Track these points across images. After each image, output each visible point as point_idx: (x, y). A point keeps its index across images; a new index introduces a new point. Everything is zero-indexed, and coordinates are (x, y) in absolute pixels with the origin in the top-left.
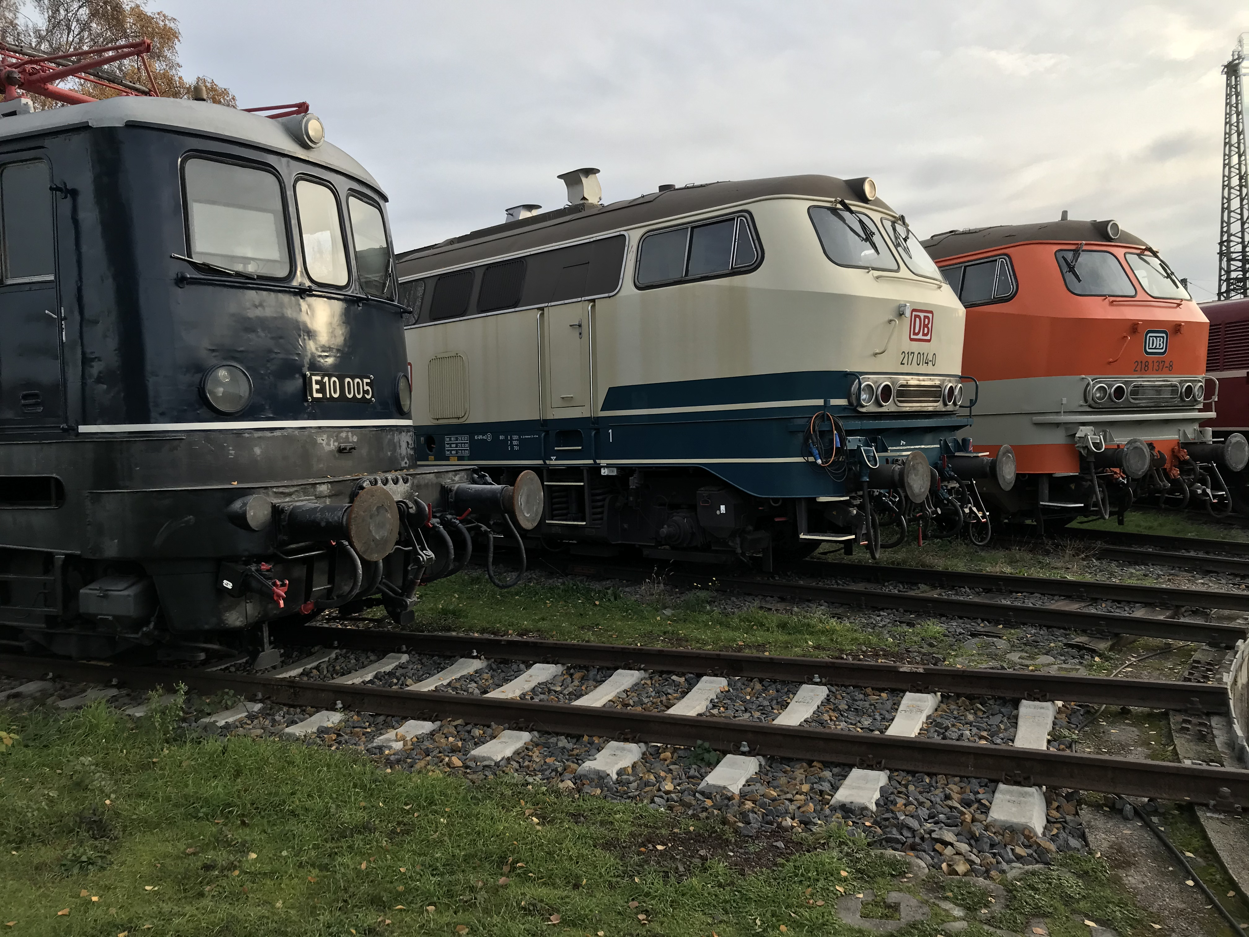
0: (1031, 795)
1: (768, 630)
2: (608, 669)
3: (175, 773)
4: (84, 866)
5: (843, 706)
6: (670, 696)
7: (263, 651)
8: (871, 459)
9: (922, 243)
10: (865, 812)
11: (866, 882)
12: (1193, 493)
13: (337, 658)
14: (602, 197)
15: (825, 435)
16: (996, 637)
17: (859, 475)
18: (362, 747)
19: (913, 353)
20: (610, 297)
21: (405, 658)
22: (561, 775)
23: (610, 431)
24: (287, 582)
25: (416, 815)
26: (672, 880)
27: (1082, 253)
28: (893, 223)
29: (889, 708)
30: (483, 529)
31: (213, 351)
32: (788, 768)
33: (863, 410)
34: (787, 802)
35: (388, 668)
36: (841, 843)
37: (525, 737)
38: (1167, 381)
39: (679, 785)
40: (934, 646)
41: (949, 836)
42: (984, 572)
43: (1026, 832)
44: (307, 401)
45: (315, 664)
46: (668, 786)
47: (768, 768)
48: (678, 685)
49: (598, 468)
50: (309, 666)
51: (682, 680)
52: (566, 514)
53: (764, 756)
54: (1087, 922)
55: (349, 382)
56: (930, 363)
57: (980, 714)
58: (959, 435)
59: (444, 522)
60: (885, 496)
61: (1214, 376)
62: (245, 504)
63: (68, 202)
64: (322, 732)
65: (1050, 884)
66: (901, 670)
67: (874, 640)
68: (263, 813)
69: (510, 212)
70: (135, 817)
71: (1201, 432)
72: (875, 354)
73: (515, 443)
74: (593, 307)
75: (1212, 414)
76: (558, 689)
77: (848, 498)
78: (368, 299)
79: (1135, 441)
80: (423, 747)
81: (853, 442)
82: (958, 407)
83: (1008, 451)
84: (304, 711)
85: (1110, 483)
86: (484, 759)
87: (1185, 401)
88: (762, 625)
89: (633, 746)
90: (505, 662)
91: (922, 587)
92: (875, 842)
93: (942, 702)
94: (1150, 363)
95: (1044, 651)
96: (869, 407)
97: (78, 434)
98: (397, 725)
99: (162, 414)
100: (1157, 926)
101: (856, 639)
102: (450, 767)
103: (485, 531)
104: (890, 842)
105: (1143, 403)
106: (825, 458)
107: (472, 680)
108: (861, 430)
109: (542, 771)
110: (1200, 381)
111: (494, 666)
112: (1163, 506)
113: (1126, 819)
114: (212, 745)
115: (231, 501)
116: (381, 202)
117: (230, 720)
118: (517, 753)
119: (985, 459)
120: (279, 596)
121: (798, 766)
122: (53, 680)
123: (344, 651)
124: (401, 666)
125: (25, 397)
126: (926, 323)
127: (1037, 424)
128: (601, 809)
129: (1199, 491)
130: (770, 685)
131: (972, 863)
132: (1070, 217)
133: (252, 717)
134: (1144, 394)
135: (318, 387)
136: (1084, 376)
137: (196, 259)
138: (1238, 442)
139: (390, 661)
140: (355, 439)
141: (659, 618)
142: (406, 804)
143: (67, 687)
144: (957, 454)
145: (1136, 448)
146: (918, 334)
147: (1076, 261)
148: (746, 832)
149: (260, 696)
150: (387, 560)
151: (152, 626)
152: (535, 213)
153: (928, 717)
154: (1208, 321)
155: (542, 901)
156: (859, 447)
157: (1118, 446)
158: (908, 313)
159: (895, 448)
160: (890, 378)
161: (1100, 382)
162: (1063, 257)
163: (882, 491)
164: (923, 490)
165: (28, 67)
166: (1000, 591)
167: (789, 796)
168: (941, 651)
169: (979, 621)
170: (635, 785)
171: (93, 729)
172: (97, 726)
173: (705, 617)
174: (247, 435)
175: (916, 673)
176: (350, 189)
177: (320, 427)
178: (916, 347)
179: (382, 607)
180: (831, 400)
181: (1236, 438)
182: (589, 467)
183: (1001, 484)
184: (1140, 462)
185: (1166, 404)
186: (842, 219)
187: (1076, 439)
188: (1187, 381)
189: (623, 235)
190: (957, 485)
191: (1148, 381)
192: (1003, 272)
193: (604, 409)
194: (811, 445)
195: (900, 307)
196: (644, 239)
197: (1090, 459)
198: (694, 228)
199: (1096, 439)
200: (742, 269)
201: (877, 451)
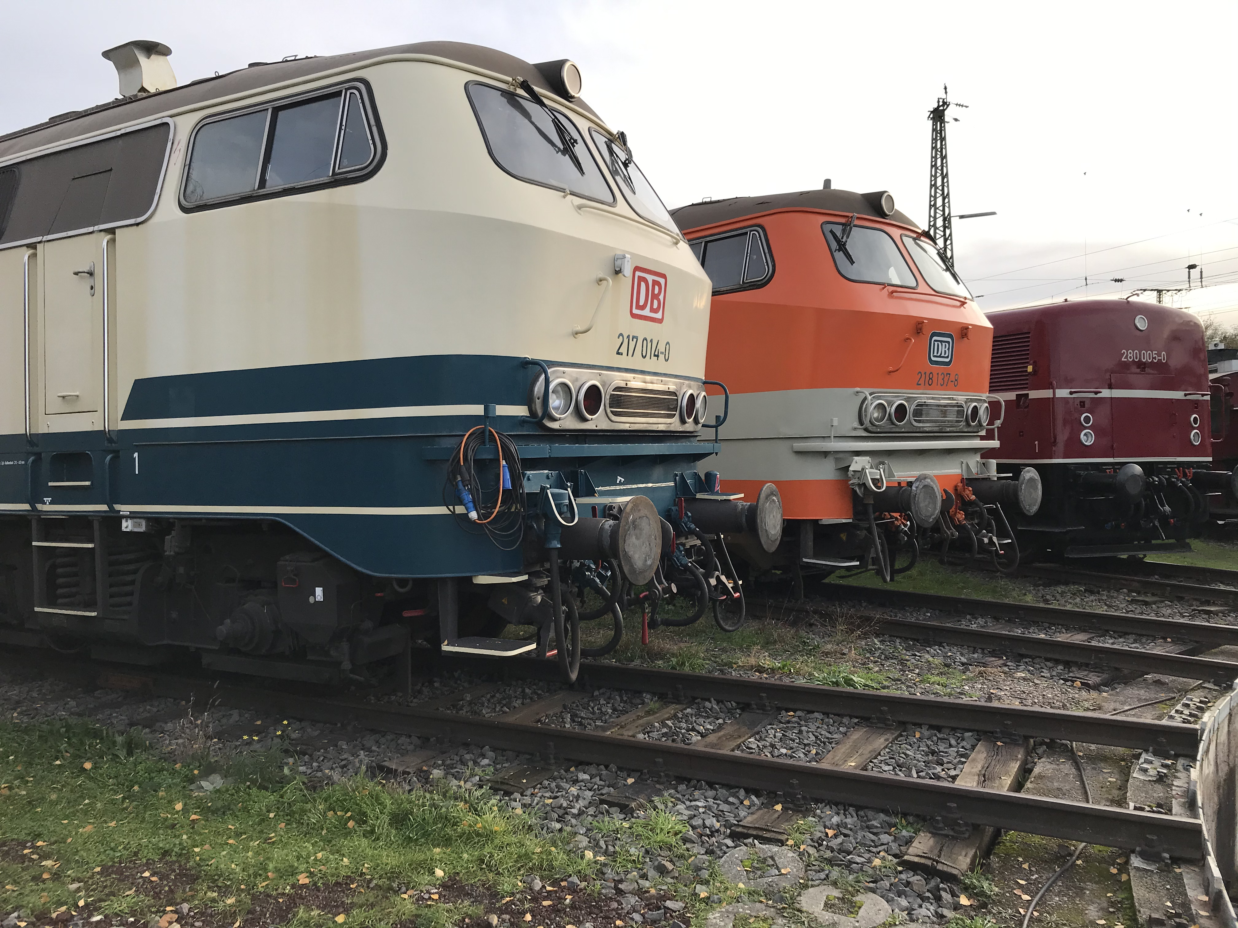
1: (370, 834)
8: (565, 509)
15: (485, 467)
16: (775, 841)
17: (544, 538)
19: (637, 338)
20: (138, 224)
23: (136, 455)
27: (854, 229)
28: (609, 141)
33: (555, 425)
38: (953, 399)
40: (668, 872)
49: (116, 519)
56: (661, 357)
58: (702, 468)
60: (589, 569)
61: (999, 397)
72: (576, 334)
74: (112, 240)
77: (525, 577)
79: (925, 477)
81: (534, 481)
82: (700, 425)
83: (772, 494)
87: (970, 426)
88: (362, 819)
96: (565, 421)
101: (527, 855)
105: (927, 426)
106: (483, 508)
108: (551, 458)
119: (740, 504)
126: (656, 291)
127: (800, 453)
129: (986, 540)
134: (928, 415)
136: (858, 389)
138: (1030, 478)
141: (179, 807)
144: (698, 496)
145: (925, 486)
146: (643, 308)
147: (848, 237)
156: (543, 489)
157: (899, 483)
158: (628, 270)
159: (607, 488)
160: (600, 374)
161: (879, 398)
162: (831, 232)
164: (649, 562)
169: (742, 793)
178: (642, 329)
180: (498, 407)
181: (1030, 473)
182: (102, 517)
183: (763, 542)
184: (930, 506)
185: (951, 429)
186: (526, 114)
187: (850, 474)
188: (972, 400)
189: (167, 124)
190: (698, 542)
191: (933, 398)
192: (754, 249)
193: (125, 417)
194: (461, 486)
195: (615, 259)
196: (198, 129)
197: (866, 502)
198: (276, 111)
199: (875, 473)
200: (351, 176)
201: (576, 495)
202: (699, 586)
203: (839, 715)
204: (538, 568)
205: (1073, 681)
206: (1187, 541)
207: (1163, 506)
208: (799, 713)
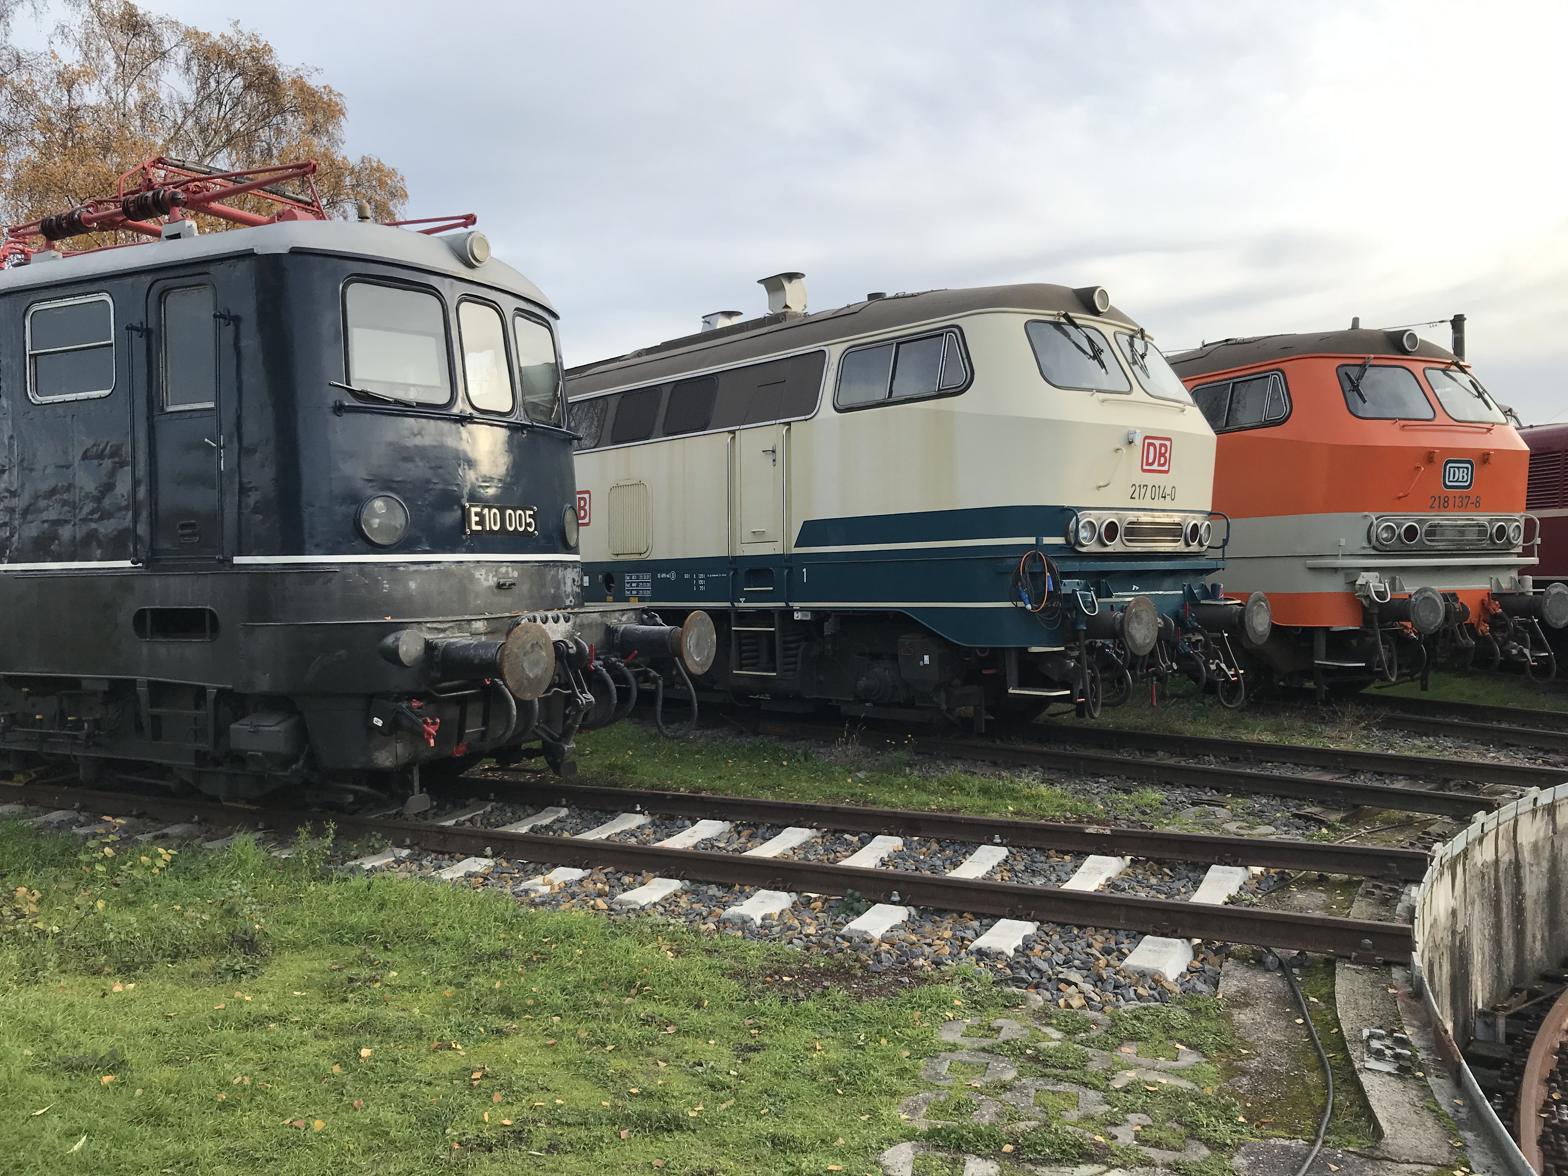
0: (1175, 945)
1: (968, 794)
2: (779, 827)
3: (321, 905)
4: (238, 974)
5: (1020, 867)
6: (838, 854)
7: (413, 795)
8: (1089, 605)
9: (1167, 359)
10: (999, 957)
11: (979, 1011)
12: (1506, 653)
13: (492, 811)
14: (808, 305)
15: (1037, 577)
16: (1218, 806)
17: (1075, 623)
18: (508, 891)
19: (1147, 486)
20: (807, 419)
21: (564, 812)
22: (704, 918)
23: (804, 570)
24: (438, 721)
25: (553, 946)
26: (790, 1003)
27: (1369, 368)
28: (1132, 337)
29: (1069, 870)
30: (651, 675)
31: (370, 481)
32: (938, 919)
33: (1083, 550)
34: (925, 946)
35: (546, 821)
36: (965, 980)
37: (675, 885)
38: (1472, 520)
39: (821, 929)
40: (1147, 814)
41: (1075, 976)
42: (1239, 740)
43: (1156, 977)
44: (465, 533)
45: (469, 816)
46: (811, 930)
47: (918, 918)
48: (849, 844)
49: (790, 612)
50: (463, 819)
51: (856, 839)
52: (755, 665)
53: (915, 907)
54: (1178, 1046)
55: (510, 514)
56: (1168, 498)
57: (1166, 878)
58: (1209, 581)
59: (607, 665)
60: (1108, 647)
61: (1534, 515)
62: (397, 639)
63: (231, 328)
64: (470, 876)
65: (1157, 1016)
66: (1087, 831)
67: (1082, 806)
68: (405, 941)
69: (707, 319)
70: (283, 939)
72: (1098, 487)
73: (701, 582)
74: (789, 430)
75: (1534, 560)
76: (722, 845)
77: (1063, 649)
78: (533, 426)
79: (1425, 590)
80: (570, 891)
81: (1069, 586)
82: (1205, 548)
83: (1260, 600)
84: (453, 857)
85: (1401, 639)
86: (630, 903)
87: (1496, 544)
88: (962, 789)
89: (783, 895)
90: (672, 818)
91: (1161, 754)
92: (1001, 981)
93: (1130, 867)
95: (1267, 821)
96: (1092, 547)
97: (234, 566)
98: (546, 872)
99: (317, 545)
100: (1245, 1052)
101: (1063, 805)
102: (594, 909)
103: (654, 677)
104: (1017, 981)
105: (1441, 546)
106: (1036, 603)
107: (633, 835)
108: (1080, 571)
109: (686, 915)
110: (1516, 520)
111: (658, 822)
112: (1470, 668)
113: (1268, 970)
114: (358, 882)
115: (385, 635)
116: (551, 320)
117: (377, 864)
118: (665, 899)
119: (1234, 608)
120: (429, 734)
121: (948, 917)
122: (199, 823)
123: (501, 804)
124: (559, 820)
125: (183, 527)
126: (1163, 452)
127: (1313, 569)
128: (736, 947)
130: (948, 846)
131: (1088, 999)
132: (1363, 326)
133: (399, 862)
134: (1442, 534)
135: (477, 519)
136: (1367, 513)
137: (355, 386)
138: (1558, 593)
139: (549, 814)
140: (516, 574)
141: (850, 780)
142: (545, 937)
143: (213, 831)
144: (1202, 602)
145: (1428, 598)
146: (1152, 464)
147: (1361, 378)
148: (874, 969)
149: (408, 841)
150: (545, 702)
151: (301, 763)
152: (735, 321)
153: (1108, 879)
154: (1527, 448)
155: (661, 1015)
156: (1074, 591)
157: (1408, 595)
158: (1138, 441)
159: (1121, 593)
160: (1117, 514)
161: (1387, 520)
163: (1107, 642)
164: (1147, 641)
165: (191, 186)
166: (1247, 760)
167: (928, 941)
168: (1152, 819)
169: (1208, 789)
170: (777, 929)
171: (242, 863)
172: (246, 861)
173: (900, 780)
174: (402, 569)
175: (1103, 835)
176: (517, 309)
177: (478, 562)
178: (1151, 479)
179: (543, 758)
180: (1044, 538)
181: (1558, 589)
182: (781, 611)
183: (1250, 636)
184: (1432, 616)
185: (1471, 547)
186: (1066, 334)
187: (1357, 587)
188: (1498, 520)
189: (823, 352)
191: (1448, 520)
192: (1275, 391)
193: (797, 545)
194: (1021, 588)
195: (1129, 434)
196: (845, 355)
197: (1372, 611)
198: (898, 344)
199: (1381, 587)
200: (950, 391)
201: (1098, 597)
204: (1072, 645)
205: (1536, 760)
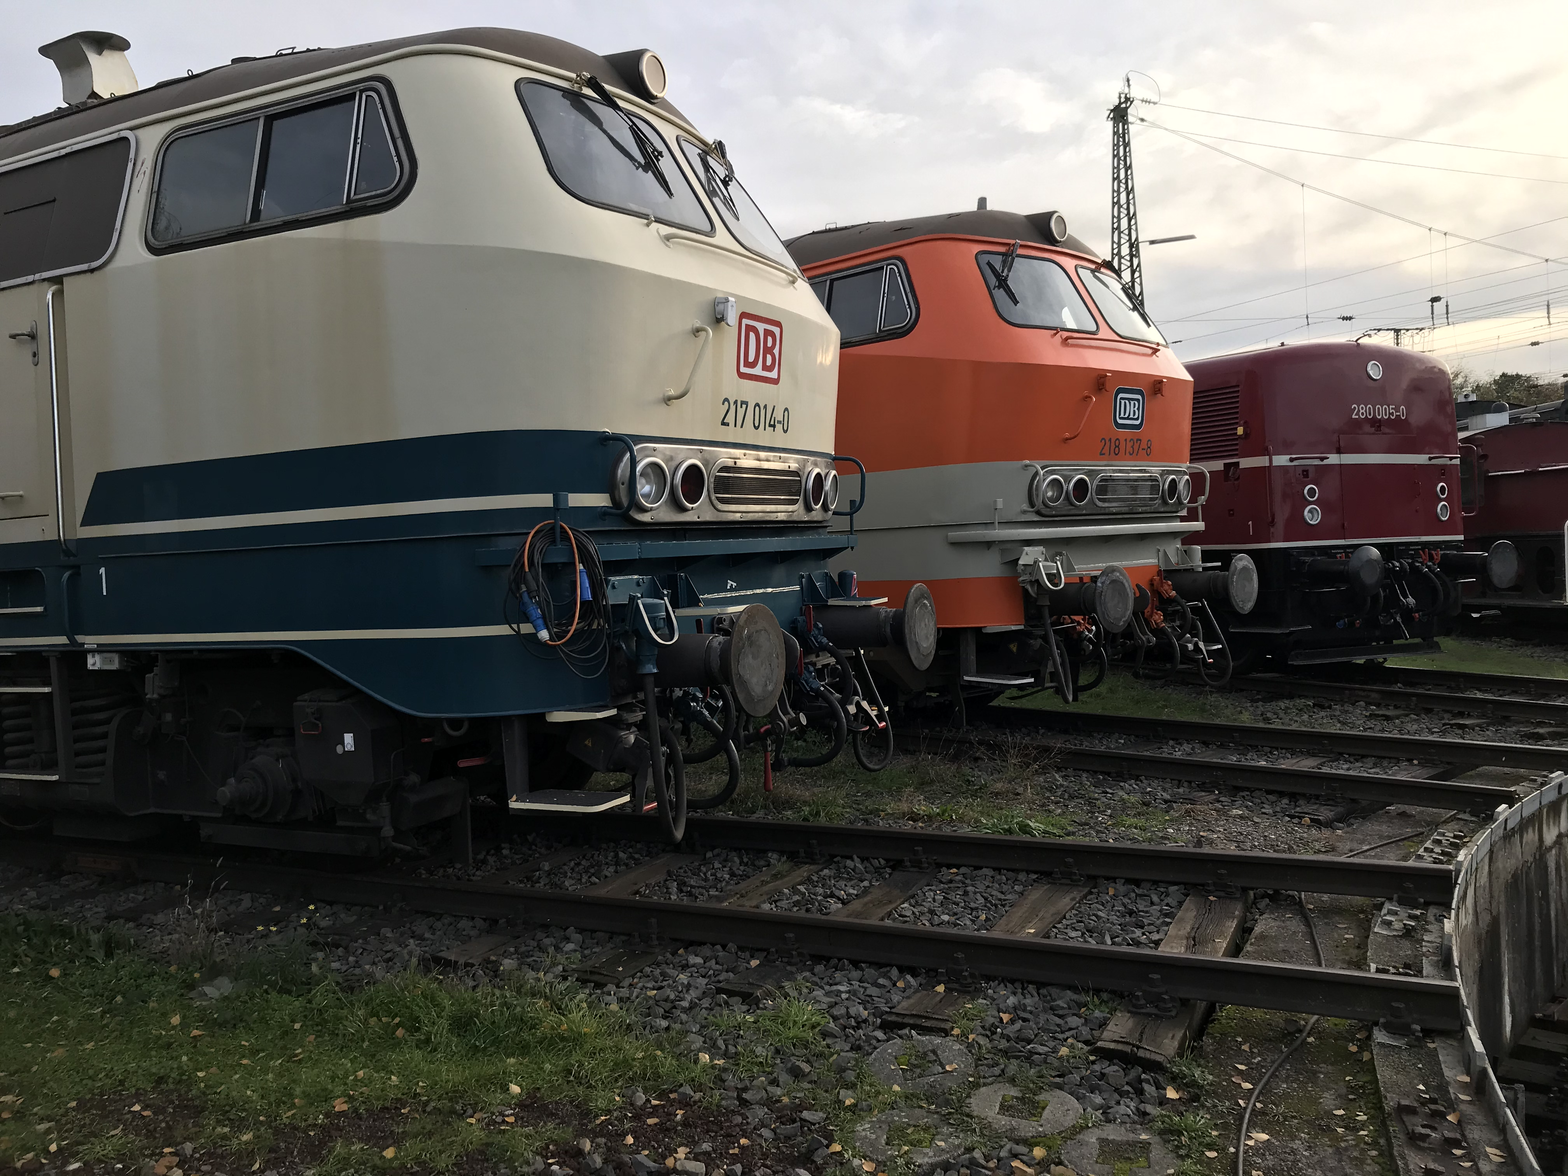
1: (426, 1044)
8: (661, 624)
15: (557, 573)
16: (937, 1030)
17: (635, 662)
19: (746, 403)
20: (92, 271)
23: (102, 570)
27: (1016, 259)
28: (703, 153)
33: (646, 518)
38: (1145, 471)
40: (804, 1076)
49: (78, 655)
56: (779, 427)
58: (834, 566)
60: (695, 699)
61: (1197, 468)
71: (1185, 551)
72: (668, 400)
75: (1199, 525)
77: (613, 712)
79: (1113, 570)
81: (620, 589)
82: (830, 513)
83: (923, 596)
87: (1167, 504)
88: (415, 1026)
94: (1123, 443)
95: (1052, 1078)
96: (657, 512)
101: (626, 1062)
105: (1114, 506)
106: (558, 625)
108: (640, 559)
119: (883, 610)
126: (770, 344)
127: (956, 544)
129: (1190, 647)
134: (1114, 492)
136: (1028, 462)
138: (1242, 567)
141: (176, 1020)
144: (831, 602)
145: (1114, 582)
146: (753, 365)
147: (1009, 271)
154: (1192, 379)
156: (633, 599)
157: (1081, 579)
158: (732, 318)
159: (716, 596)
160: (701, 451)
161: (1053, 472)
163: (688, 690)
164: (770, 688)
169: (895, 972)
173: (291, 1005)
178: (751, 391)
180: (571, 496)
181: (1243, 562)
182: (61, 652)
183: (913, 658)
184: (1121, 605)
185: (1144, 508)
186: (596, 121)
187: (1020, 569)
188: (1170, 473)
189: (126, 139)
190: (832, 661)
191: (1121, 471)
192: (893, 288)
193: (87, 521)
194: (526, 597)
195: (715, 304)
196: (168, 145)
197: (1039, 603)
198: (270, 120)
199: (1051, 567)
200: (370, 203)
201: (675, 606)
202: (835, 716)
203: (1013, 870)
204: (629, 700)
205: (1300, 818)
206: (1436, 639)
207: (1405, 597)
208: (963, 870)
